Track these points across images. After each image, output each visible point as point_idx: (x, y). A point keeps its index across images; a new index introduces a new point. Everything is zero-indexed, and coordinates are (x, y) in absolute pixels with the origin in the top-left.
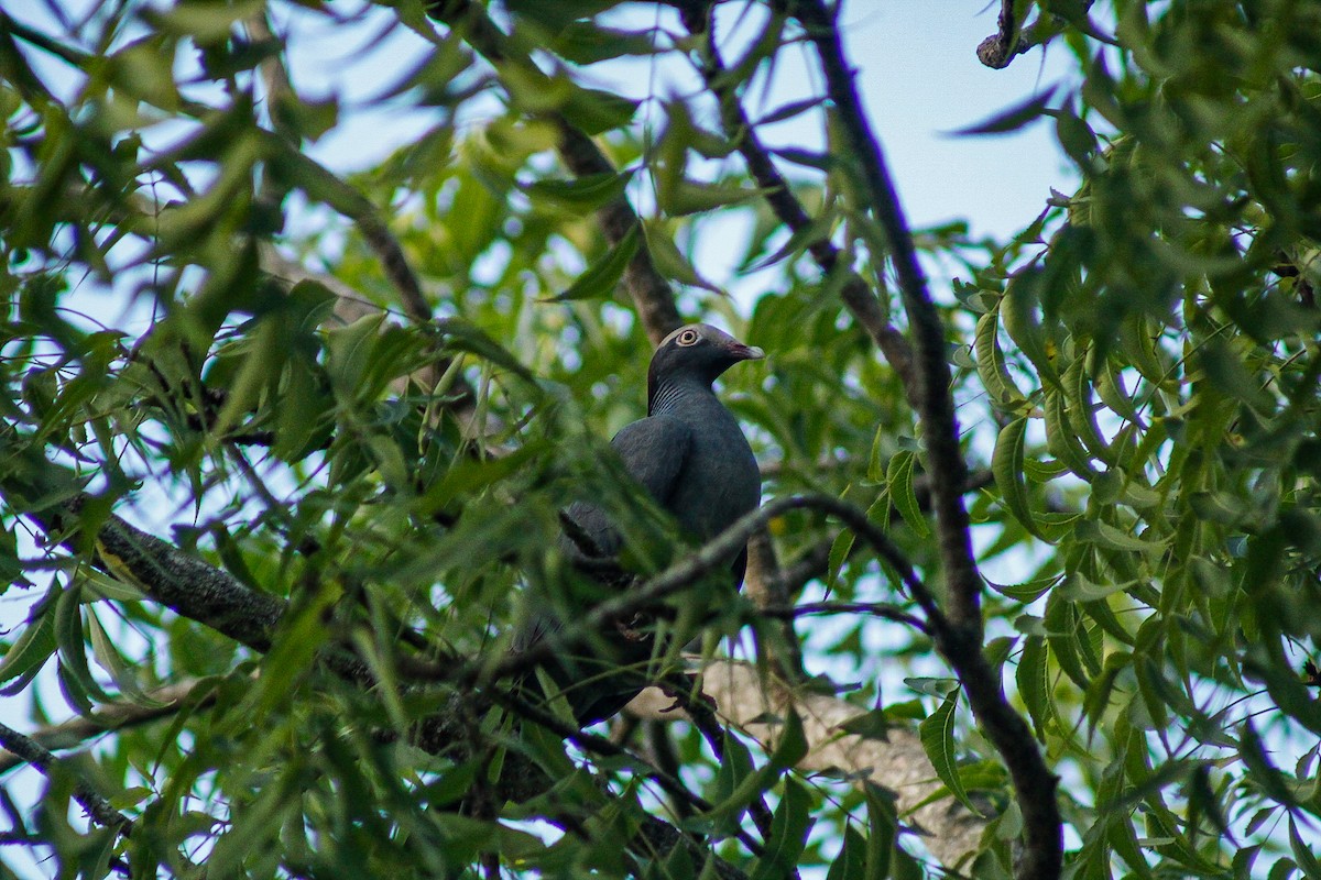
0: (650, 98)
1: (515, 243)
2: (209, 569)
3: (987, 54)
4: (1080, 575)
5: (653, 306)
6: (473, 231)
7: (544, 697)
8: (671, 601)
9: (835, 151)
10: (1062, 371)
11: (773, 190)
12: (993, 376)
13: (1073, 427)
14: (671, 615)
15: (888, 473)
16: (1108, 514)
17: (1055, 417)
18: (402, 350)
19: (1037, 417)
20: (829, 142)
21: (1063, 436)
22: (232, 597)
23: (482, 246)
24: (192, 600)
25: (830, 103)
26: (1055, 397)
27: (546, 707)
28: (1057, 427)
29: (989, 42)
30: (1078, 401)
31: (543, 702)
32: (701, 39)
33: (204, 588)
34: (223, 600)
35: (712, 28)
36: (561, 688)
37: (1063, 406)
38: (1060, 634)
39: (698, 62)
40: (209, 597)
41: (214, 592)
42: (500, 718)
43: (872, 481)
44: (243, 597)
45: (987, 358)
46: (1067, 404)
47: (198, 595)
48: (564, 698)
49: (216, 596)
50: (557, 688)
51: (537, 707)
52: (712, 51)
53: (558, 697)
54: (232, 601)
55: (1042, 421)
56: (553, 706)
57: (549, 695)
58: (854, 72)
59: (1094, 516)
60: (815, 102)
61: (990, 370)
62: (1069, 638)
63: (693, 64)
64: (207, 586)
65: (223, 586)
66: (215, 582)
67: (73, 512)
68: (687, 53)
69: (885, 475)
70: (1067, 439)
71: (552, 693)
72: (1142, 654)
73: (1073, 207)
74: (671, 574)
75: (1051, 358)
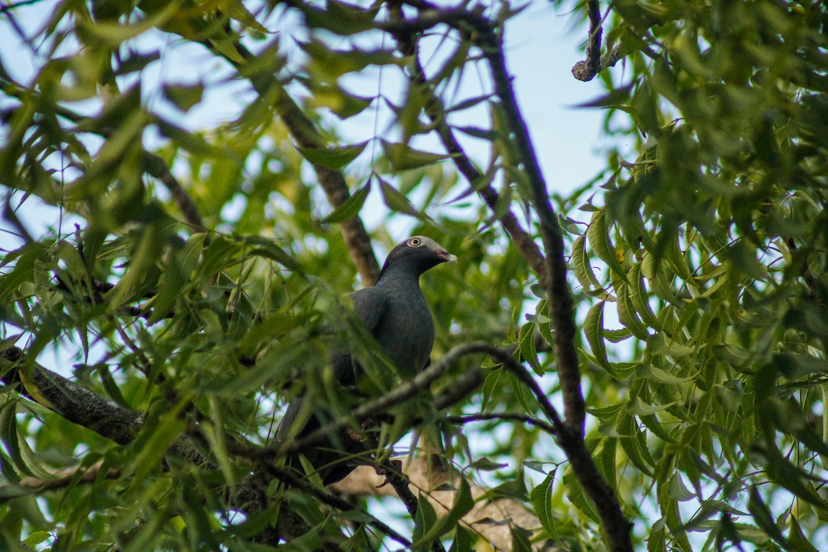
0: (379, 96)
1: (249, 196)
2: (91, 394)
3: (579, 72)
4: (639, 399)
5: (353, 233)
6: (223, 187)
7: (305, 474)
8: (392, 411)
9: (497, 128)
10: (627, 272)
11: (457, 155)
12: (584, 275)
13: (634, 306)
14: (391, 420)
15: (519, 337)
16: (657, 361)
17: (623, 299)
18: (222, 254)
19: (612, 300)
20: (493, 123)
21: (628, 312)
22: (106, 411)
23: (228, 197)
24: (80, 413)
25: (495, 99)
26: (623, 288)
27: (307, 480)
28: (625, 307)
29: (580, 65)
30: (637, 290)
31: (305, 477)
32: (411, 59)
33: (87, 406)
34: (100, 413)
35: (418, 53)
36: (315, 468)
37: (628, 295)
38: (626, 436)
39: (408, 73)
40: (91, 411)
41: (94, 408)
42: (277, 486)
43: (510, 342)
44: (113, 411)
45: (580, 264)
46: (630, 292)
47: (85, 410)
48: (317, 474)
49: (96, 410)
50: (313, 468)
51: (301, 480)
52: (418, 68)
53: (314, 473)
54: (106, 414)
55: (615, 304)
56: (310, 479)
57: (308, 473)
58: (512, 78)
59: (647, 363)
60: (485, 98)
61: (581, 272)
62: (633, 438)
63: (406, 75)
64: (90, 404)
65: (100, 404)
66: (95, 402)
67: (5, 357)
68: (402, 68)
69: (517, 337)
70: (631, 314)
71: (309, 470)
72: (687, 445)
73: (636, 167)
74: (395, 393)
75: (621, 263)
